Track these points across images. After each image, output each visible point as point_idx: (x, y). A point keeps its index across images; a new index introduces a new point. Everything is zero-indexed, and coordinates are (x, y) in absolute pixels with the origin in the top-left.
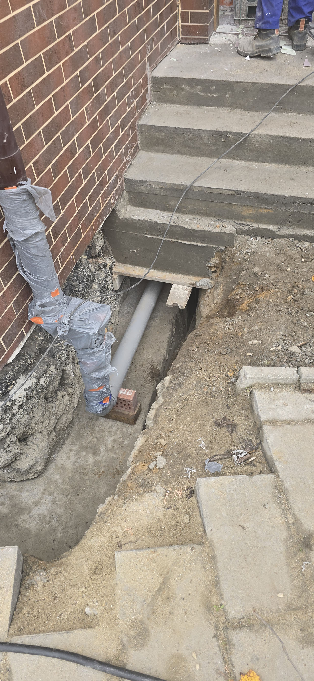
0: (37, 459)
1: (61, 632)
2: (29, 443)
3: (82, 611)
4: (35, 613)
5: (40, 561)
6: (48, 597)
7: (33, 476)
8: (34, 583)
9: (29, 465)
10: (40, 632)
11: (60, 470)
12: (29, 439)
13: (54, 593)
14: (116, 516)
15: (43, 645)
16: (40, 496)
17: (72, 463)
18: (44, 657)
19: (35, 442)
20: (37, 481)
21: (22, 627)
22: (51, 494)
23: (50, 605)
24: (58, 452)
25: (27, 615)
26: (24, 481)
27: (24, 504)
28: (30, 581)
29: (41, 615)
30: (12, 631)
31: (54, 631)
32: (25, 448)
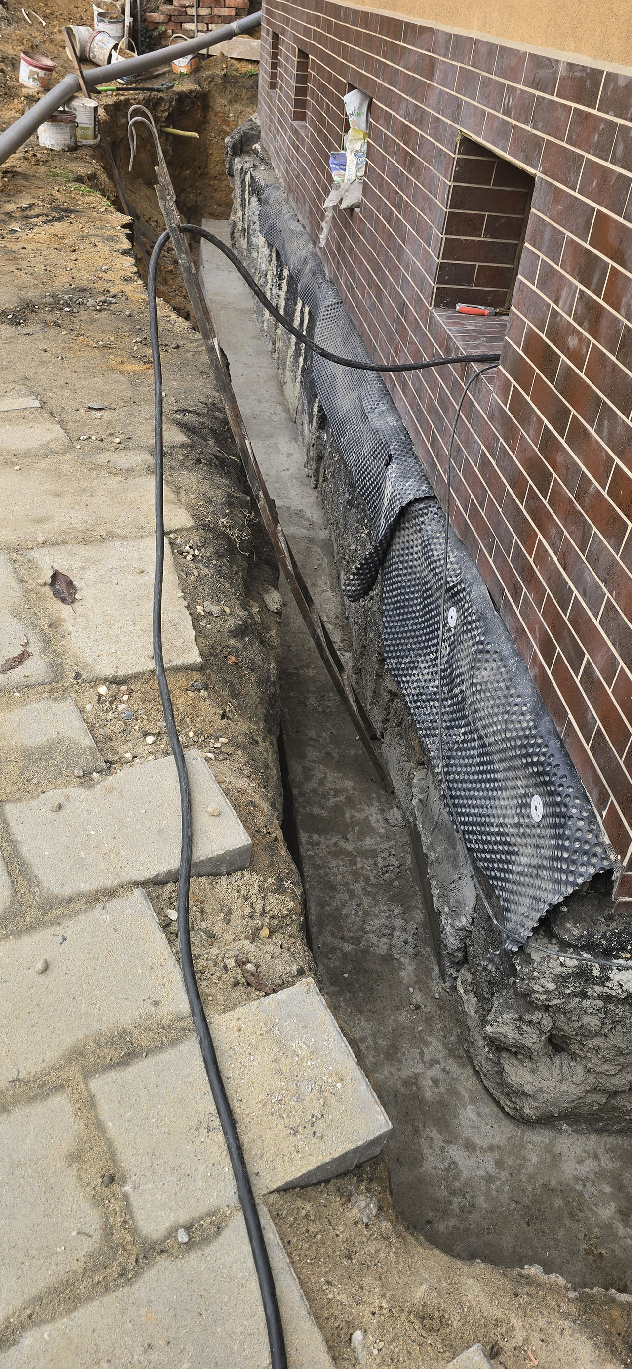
0: (540, 1096)
1: (304, 1298)
2: (557, 1061)
3: (351, 1326)
4: (313, 1229)
5: (388, 1192)
6: (344, 1242)
7: (508, 1106)
8: (353, 1199)
9: (522, 1085)
10: (290, 1255)
11: (548, 1157)
12: (564, 1055)
13: (355, 1250)
14: (541, 1312)
15: (274, 1273)
16: (485, 1145)
17: (575, 1173)
18: (258, 1286)
19: (565, 1069)
20: (505, 1121)
21: (284, 1215)
22: (499, 1164)
23: (334, 1252)
24: (576, 1131)
25: (303, 1213)
26: (491, 1095)
27: (455, 1121)
28: (352, 1188)
29: (314, 1243)
30: (271, 1199)
31: (302, 1284)
32: (544, 1059)
